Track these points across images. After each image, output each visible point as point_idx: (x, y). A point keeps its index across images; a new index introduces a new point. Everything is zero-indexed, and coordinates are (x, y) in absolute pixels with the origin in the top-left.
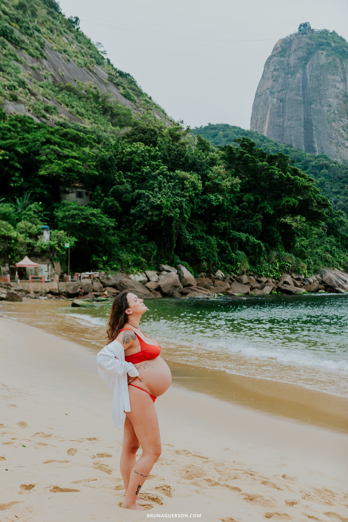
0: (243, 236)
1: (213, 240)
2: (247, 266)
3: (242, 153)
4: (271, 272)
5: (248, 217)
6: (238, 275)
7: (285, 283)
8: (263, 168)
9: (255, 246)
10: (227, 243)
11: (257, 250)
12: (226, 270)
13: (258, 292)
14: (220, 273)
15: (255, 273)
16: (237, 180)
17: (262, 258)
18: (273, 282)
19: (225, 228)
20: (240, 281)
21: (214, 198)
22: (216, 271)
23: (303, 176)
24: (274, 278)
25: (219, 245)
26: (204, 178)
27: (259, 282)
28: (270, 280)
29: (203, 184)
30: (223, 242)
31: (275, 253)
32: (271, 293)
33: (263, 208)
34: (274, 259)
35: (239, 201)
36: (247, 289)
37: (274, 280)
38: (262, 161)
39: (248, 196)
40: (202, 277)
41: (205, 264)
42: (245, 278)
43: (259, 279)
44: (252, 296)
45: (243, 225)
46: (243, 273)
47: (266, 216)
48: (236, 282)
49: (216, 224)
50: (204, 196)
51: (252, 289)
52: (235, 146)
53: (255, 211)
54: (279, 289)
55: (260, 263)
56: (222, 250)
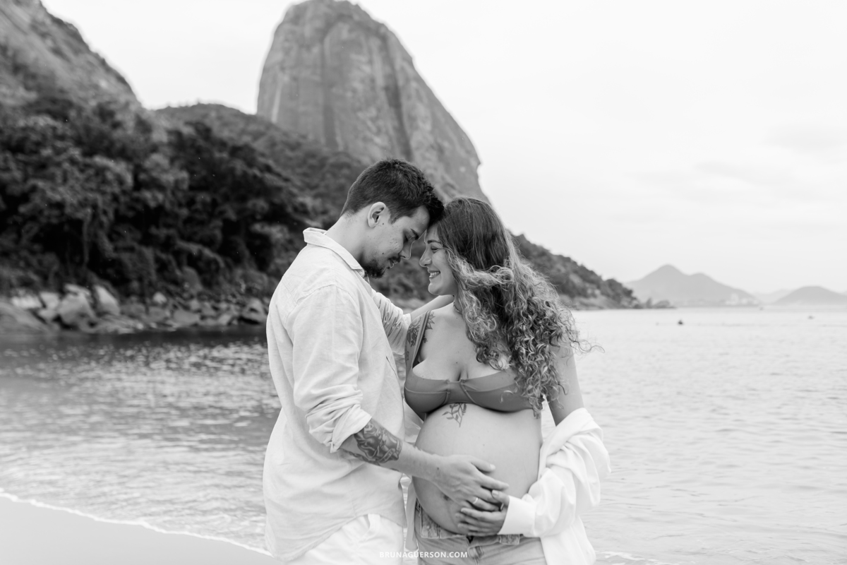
0: (194, 248)
1: (149, 253)
2: (199, 287)
3: (193, 140)
4: (234, 296)
5: (202, 223)
6: (185, 299)
7: (253, 310)
8: (221, 160)
9: (210, 262)
10: (171, 257)
11: (213, 267)
12: (169, 294)
13: (210, 323)
14: (159, 298)
15: (210, 298)
16: (184, 175)
17: (221, 279)
18: (237, 310)
19: (169, 238)
20: (187, 308)
21: (151, 198)
22: (152, 295)
23: (278, 175)
24: (238, 303)
25: (158, 260)
26: (137, 170)
27: (216, 309)
28: (233, 307)
29: (136, 178)
30: (164, 256)
31: (239, 272)
32: (230, 324)
33: (222, 213)
34: (238, 279)
35: (191, 203)
36: (196, 318)
37: (238, 307)
38: (220, 151)
39: (203, 197)
40: (132, 302)
41: (135, 285)
42: (195, 304)
43: (217, 305)
44: (202, 327)
45: (195, 233)
46: (192, 297)
47: (227, 222)
48: (181, 309)
49: (153, 230)
50: (136, 194)
51: (203, 318)
52: (187, 131)
53: (212, 216)
54: (241, 319)
55: (218, 284)
56: (162, 267)
